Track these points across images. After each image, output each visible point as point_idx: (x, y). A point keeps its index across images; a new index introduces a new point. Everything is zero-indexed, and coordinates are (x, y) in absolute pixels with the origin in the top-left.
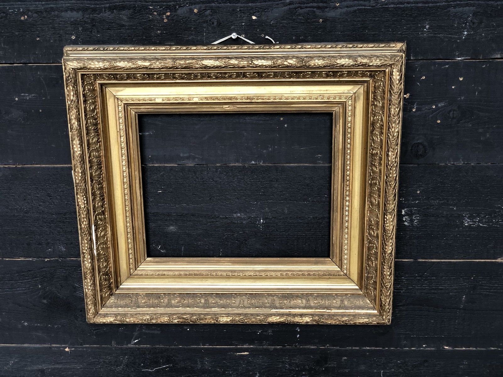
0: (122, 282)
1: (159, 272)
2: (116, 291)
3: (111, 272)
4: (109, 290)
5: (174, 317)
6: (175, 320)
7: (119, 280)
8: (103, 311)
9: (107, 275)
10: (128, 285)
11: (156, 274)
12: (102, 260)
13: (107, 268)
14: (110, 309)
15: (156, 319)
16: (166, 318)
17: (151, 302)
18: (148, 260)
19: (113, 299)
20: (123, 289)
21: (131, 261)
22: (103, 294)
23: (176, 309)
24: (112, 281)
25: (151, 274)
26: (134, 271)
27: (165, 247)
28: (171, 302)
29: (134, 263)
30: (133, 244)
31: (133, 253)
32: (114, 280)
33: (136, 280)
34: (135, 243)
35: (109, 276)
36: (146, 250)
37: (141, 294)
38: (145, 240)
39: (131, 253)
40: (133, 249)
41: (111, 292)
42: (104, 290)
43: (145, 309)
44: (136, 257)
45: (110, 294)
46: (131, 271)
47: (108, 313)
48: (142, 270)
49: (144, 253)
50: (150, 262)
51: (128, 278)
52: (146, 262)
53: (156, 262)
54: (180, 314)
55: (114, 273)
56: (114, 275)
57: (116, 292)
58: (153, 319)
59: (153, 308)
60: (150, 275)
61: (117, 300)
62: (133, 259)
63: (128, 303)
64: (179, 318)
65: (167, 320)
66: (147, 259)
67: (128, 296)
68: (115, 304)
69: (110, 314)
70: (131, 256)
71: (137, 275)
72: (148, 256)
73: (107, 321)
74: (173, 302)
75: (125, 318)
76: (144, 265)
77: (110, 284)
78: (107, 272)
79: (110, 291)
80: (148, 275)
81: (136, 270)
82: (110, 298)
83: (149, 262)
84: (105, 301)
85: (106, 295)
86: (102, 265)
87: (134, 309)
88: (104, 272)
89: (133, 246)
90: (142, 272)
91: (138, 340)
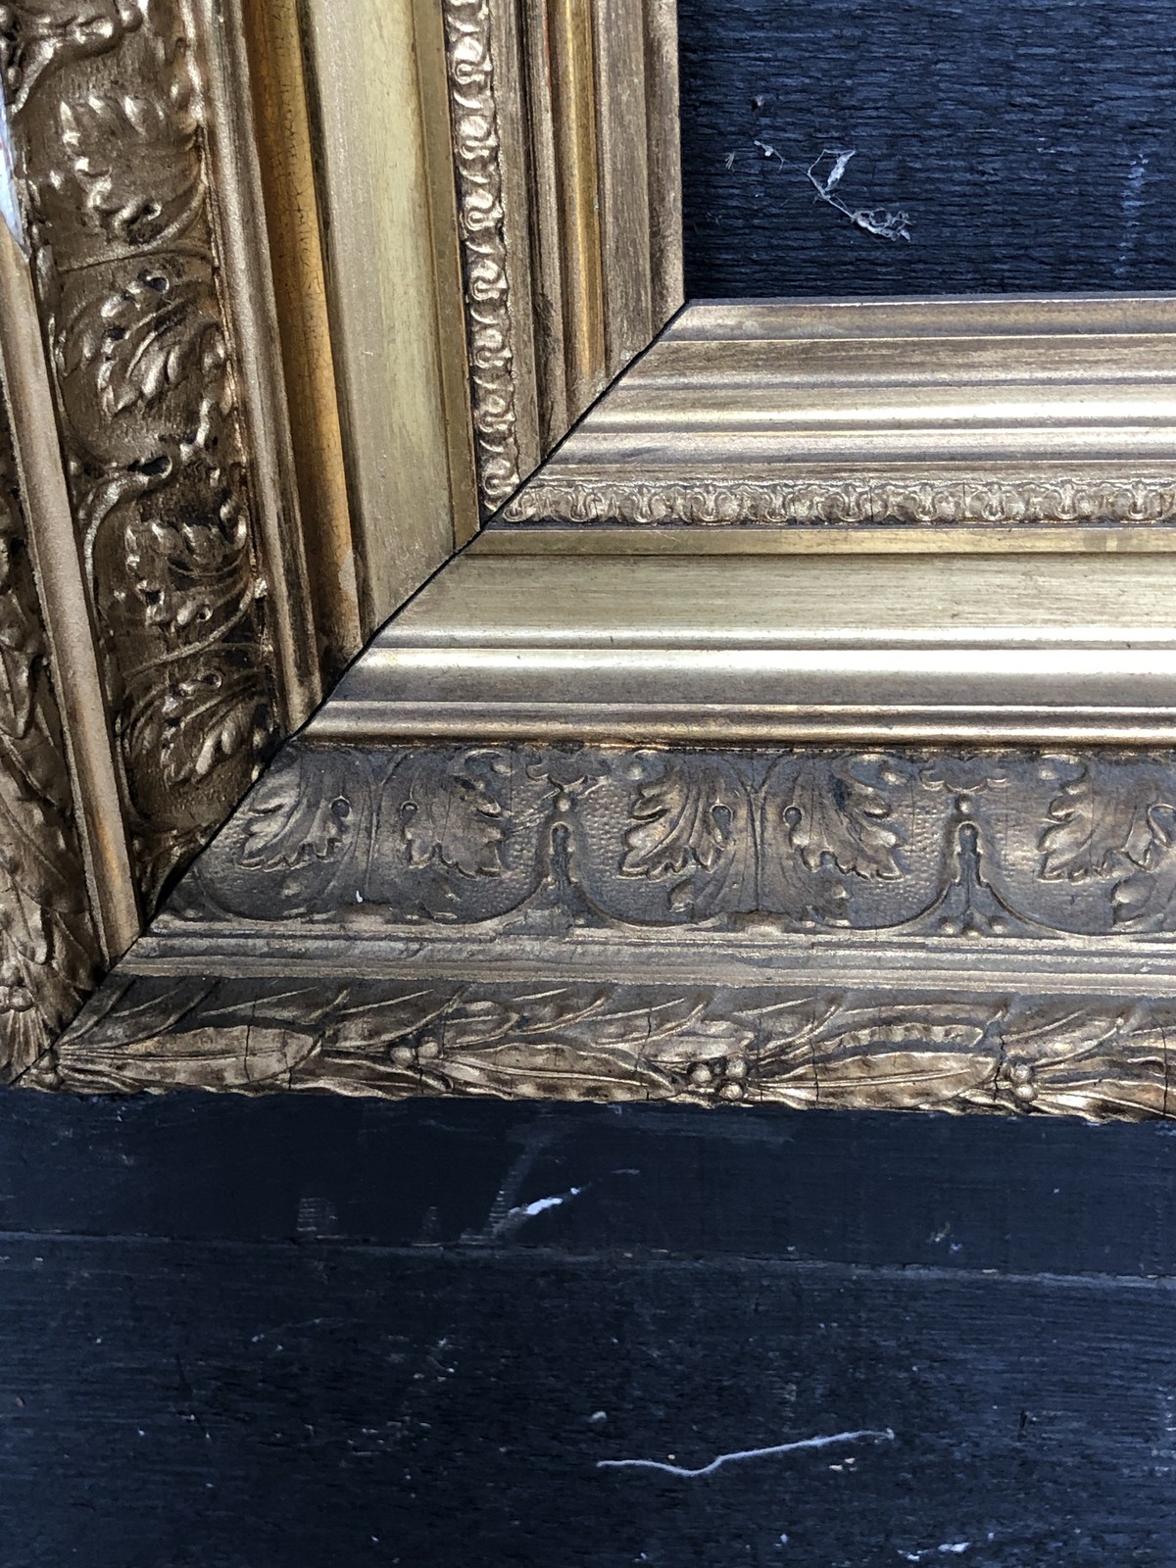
0: (380, 611)
1: (834, 488)
2: (313, 711)
3: (244, 479)
4: (233, 695)
5: (1060, 1045)
6: (1066, 1081)
7: (349, 585)
8: (166, 953)
9: (200, 513)
10: (453, 644)
11: (801, 510)
12: (108, 311)
13: (192, 418)
14: (248, 925)
15: (822, 1062)
16: (952, 1063)
17: (740, 845)
18: (700, 334)
19: (287, 800)
20: (394, 686)
21: (490, 339)
22: (160, 744)
23: (1075, 942)
24: (260, 587)
25: (731, 508)
26: (528, 465)
27: (905, 174)
28: (997, 864)
29: (524, 377)
30: (514, 107)
31: (514, 239)
32: (291, 571)
33: (546, 579)
34: (544, 96)
35: (227, 529)
36: (674, 195)
37: (608, 751)
38: (670, 52)
39: (487, 235)
40: (509, 171)
41: (258, 719)
42: (170, 705)
43: (677, 932)
44: (554, 292)
45: (242, 739)
46: (495, 468)
47: (230, 973)
48: (625, 456)
49: (656, 234)
50: (730, 352)
51: (459, 551)
52: (678, 362)
53: (806, 358)
54: (1122, 1008)
55: (284, 494)
56: (286, 515)
57: (316, 726)
58: (779, 1066)
59: (773, 931)
60: (720, 522)
61: (337, 813)
62: (519, 308)
63: (457, 853)
64: (1119, 1063)
65: (959, 1080)
66: (688, 321)
67: (456, 768)
68: (316, 867)
69: (257, 988)
70: (489, 270)
71: (565, 522)
72: (702, 286)
73: (218, 1076)
74: (1020, 853)
75: (430, 1048)
76: (653, 400)
77: (245, 631)
78: (196, 469)
79: (239, 714)
80: (694, 522)
81: (547, 455)
82: (247, 789)
83: (710, 361)
84: (188, 835)
85: (202, 765)
86: (118, 377)
87: (541, 933)
88: (153, 466)
89: (509, 137)
90: (627, 487)
91: (557, 1201)
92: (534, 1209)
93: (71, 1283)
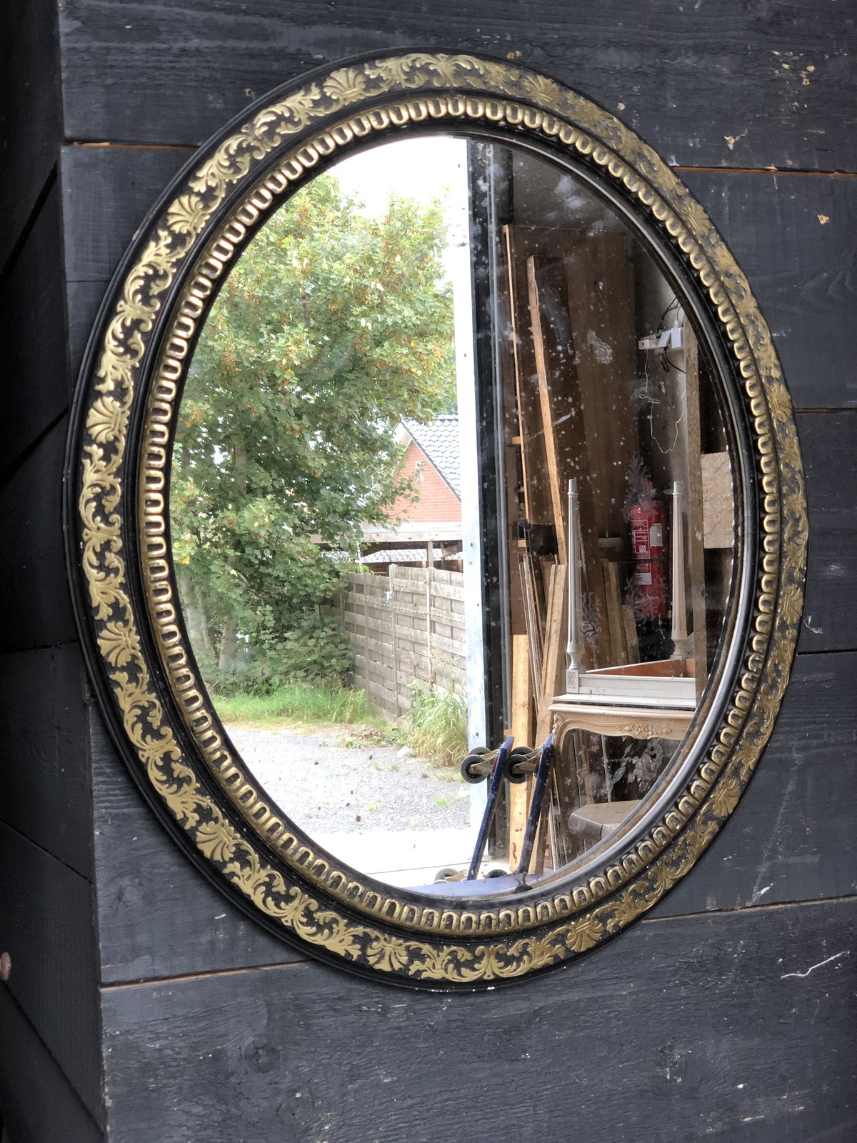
91: (768, 888)
92: (763, 892)
93: (647, 938)
